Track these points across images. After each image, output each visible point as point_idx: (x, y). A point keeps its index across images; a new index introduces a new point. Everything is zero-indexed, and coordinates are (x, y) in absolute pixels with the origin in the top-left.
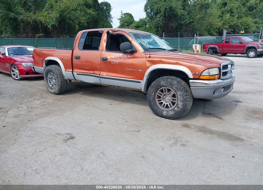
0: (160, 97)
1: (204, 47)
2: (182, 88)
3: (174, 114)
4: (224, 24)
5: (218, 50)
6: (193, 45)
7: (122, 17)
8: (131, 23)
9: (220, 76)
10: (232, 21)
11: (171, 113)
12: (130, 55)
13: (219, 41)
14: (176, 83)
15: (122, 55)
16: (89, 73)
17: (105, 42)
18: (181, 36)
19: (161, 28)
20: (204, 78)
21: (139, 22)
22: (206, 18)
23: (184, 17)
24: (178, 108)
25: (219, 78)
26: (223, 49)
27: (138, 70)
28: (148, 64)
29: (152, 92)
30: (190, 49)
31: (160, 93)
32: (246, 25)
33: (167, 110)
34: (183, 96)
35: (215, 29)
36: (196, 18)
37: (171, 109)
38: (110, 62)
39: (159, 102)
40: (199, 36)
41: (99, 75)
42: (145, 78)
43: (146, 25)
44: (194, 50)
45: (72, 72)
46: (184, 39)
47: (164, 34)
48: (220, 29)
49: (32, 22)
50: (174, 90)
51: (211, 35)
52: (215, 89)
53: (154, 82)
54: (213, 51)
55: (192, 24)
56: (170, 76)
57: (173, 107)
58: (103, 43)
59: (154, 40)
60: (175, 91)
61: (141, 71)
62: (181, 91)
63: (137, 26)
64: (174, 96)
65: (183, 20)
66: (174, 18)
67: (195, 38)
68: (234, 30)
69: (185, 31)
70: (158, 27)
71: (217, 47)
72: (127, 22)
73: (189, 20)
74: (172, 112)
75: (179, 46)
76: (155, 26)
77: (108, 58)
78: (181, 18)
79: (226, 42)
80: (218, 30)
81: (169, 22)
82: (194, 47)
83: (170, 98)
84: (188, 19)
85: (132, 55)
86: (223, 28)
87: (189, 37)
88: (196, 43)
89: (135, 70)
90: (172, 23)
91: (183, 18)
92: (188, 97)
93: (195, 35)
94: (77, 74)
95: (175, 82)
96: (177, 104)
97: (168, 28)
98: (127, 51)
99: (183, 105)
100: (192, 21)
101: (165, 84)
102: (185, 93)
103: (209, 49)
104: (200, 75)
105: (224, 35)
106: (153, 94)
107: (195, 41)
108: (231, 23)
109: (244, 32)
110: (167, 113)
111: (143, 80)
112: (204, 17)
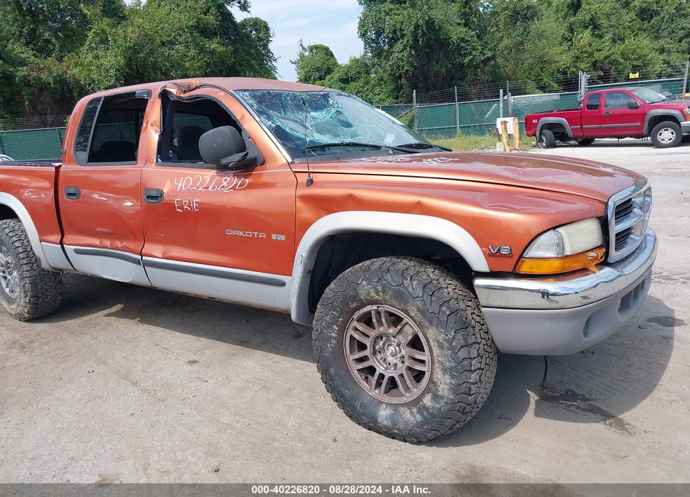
0: (362, 347)
1: (528, 125)
2: (444, 312)
3: (423, 423)
4: (578, 58)
5: (569, 129)
6: (498, 119)
7: (302, 56)
8: (329, 71)
9: (607, 254)
10: (597, 50)
11: (410, 417)
12: (239, 177)
13: (569, 104)
14: (419, 292)
15: (212, 178)
16: (111, 249)
17: (156, 132)
18: (464, 97)
19: (408, 79)
20: (537, 272)
21: (349, 68)
22: (528, 46)
23: (468, 45)
24: (436, 397)
25: (605, 263)
26: (582, 127)
27: (269, 236)
28: (305, 212)
29: (329, 326)
30: (490, 131)
31: (361, 327)
32: (635, 59)
33: (394, 400)
34: (451, 348)
35: (553, 73)
36: (501, 46)
37: (408, 397)
38: (171, 206)
39: (360, 366)
40: (512, 95)
41: (141, 254)
42: (298, 269)
43: (368, 72)
44: (500, 132)
45: (61, 243)
46: (472, 105)
47: (414, 94)
48: (568, 72)
49: (54, 83)
50: (412, 318)
51: (543, 89)
52: (591, 315)
53: (332, 285)
54: (554, 134)
55: (492, 63)
56: (394, 259)
57: (417, 391)
58: (151, 135)
59: (339, 112)
60: (419, 325)
61: (282, 237)
62: (443, 325)
63: (344, 77)
64: (415, 343)
65: (465, 55)
66: (440, 49)
67: (501, 101)
68: (605, 73)
69: (474, 83)
70: (400, 77)
71: (564, 121)
72: (318, 69)
73: (480, 52)
74: (412, 413)
75: (458, 126)
76: (390, 74)
77: (165, 191)
78: (459, 48)
79: (589, 107)
80: (561, 77)
81: (429, 61)
82: (499, 126)
83: (403, 352)
84: (478, 49)
85: (246, 177)
86: (574, 70)
87: (485, 98)
88: (506, 115)
89: (258, 235)
90: (437, 63)
91: (466, 49)
92: (474, 353)
93: (501, 91)
94: (77, 252)
95: (414, 287)
96: (431, 381)
97: (426, 79)
98: (224, 161)
99: (454, 389)
100: (489, 54)
101: (377, 292)
102: (459, 336)
103: (542, 129)
104: (521, 256)
105: (583, 86)
106: (334, 335)
107: (501, 110)
108: (597, 55)
109: (637, 76)
110: (392, 416)
111: (291, 276)
112: (522, 43)
